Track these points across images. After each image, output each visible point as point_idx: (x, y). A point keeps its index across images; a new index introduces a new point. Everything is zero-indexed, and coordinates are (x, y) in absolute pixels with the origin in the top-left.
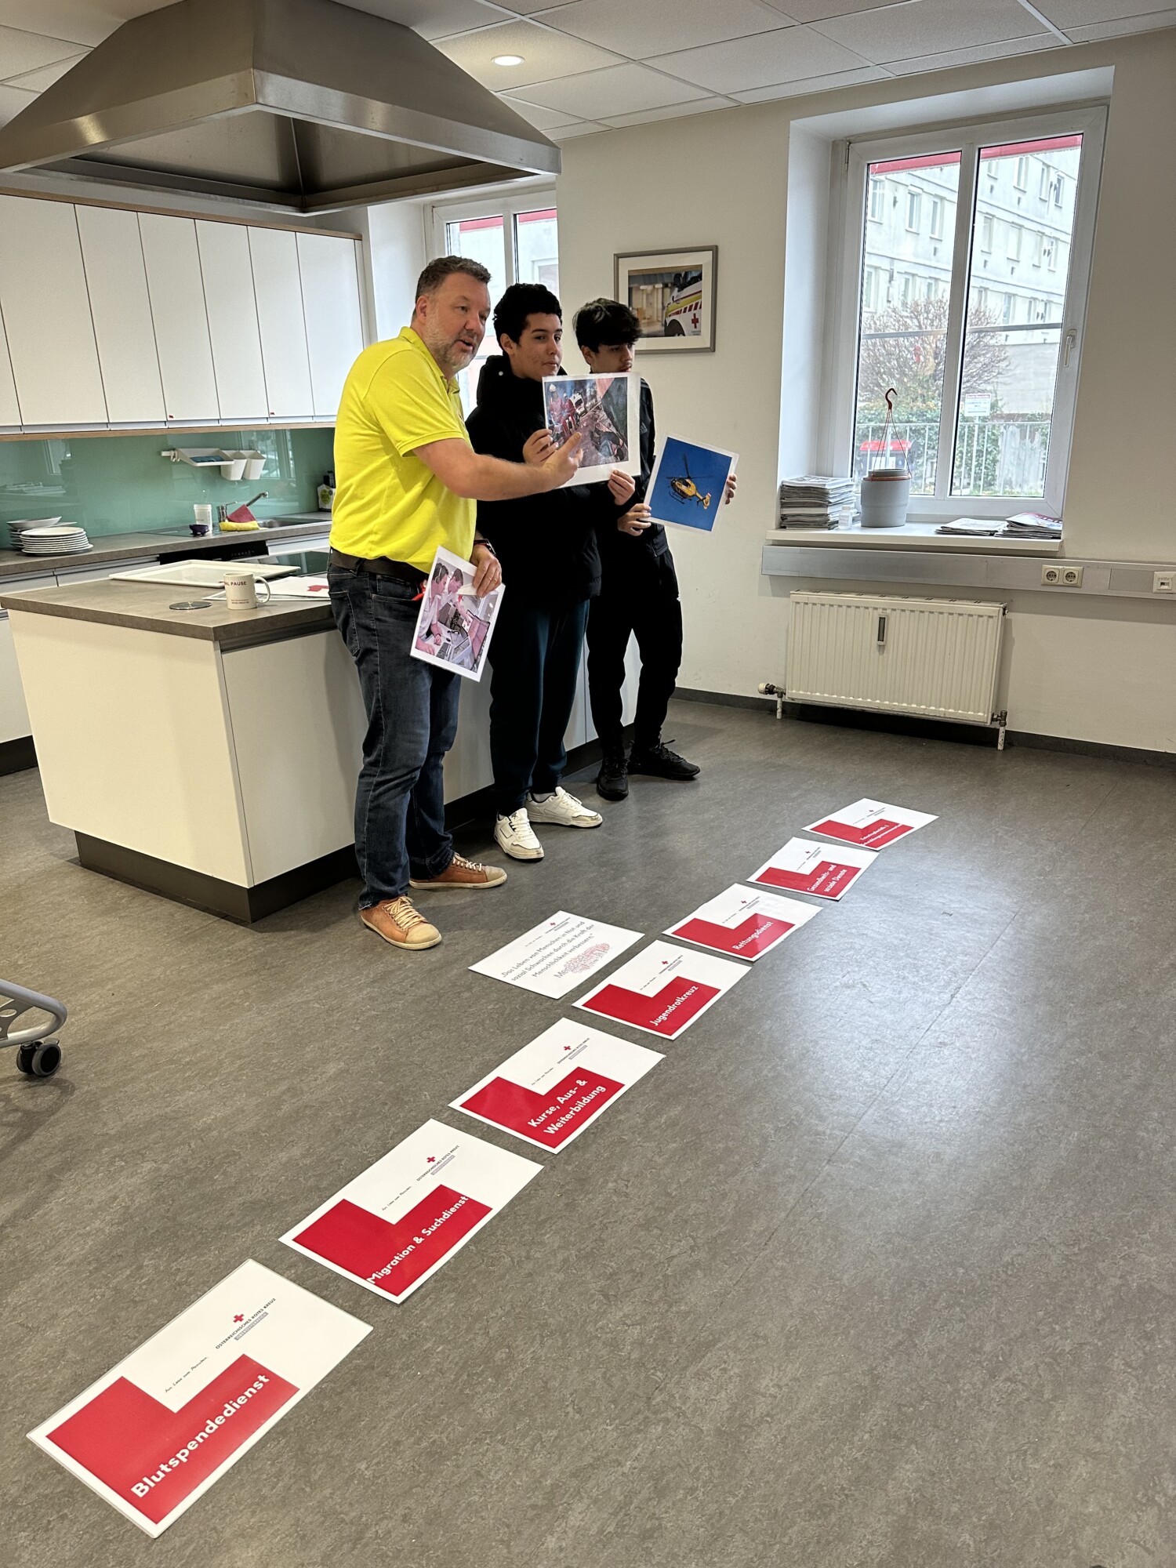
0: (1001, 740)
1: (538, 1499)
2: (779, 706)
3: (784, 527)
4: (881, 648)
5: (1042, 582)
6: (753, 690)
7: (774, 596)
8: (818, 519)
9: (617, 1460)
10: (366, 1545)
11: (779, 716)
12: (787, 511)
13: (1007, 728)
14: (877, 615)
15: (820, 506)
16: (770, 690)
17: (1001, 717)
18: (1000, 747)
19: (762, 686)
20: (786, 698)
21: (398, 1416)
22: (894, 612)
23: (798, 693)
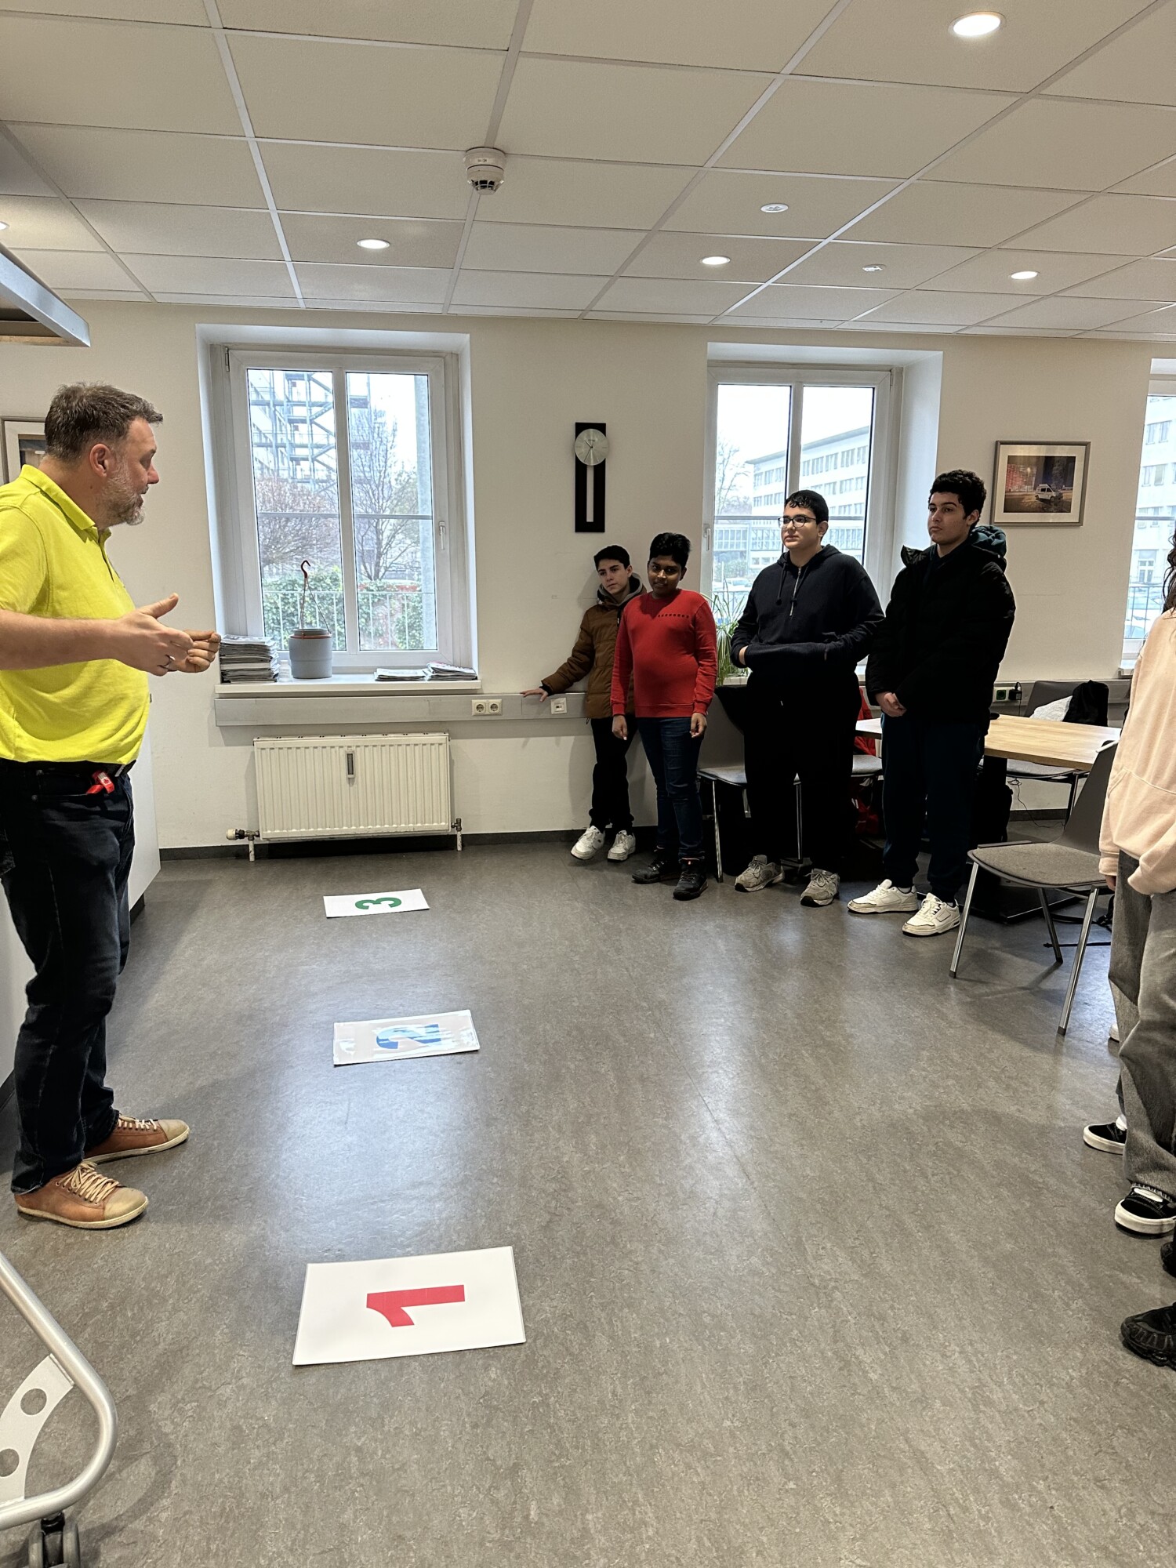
0: (459, 842)
1: (837, 1364)
2: (251, 848)
3: (229, 682)
4: (351, 781)
5: (473, 714)
6: (221, 837)
7: (227, 745)
8: (262, 673)
9: (843, 1321)
10: (795, 1452)
11: (252, 858)
12: (226, 667)
13: (464, 832)
14: (343, 753)
15: (262, 661)
16: (240, 835)
17: (457, 825)
18: (459, 848)
19: (231, 833)
20: (261, 840)
21: (704, 1387)
22: (358, 749)
23: (272, 831)
